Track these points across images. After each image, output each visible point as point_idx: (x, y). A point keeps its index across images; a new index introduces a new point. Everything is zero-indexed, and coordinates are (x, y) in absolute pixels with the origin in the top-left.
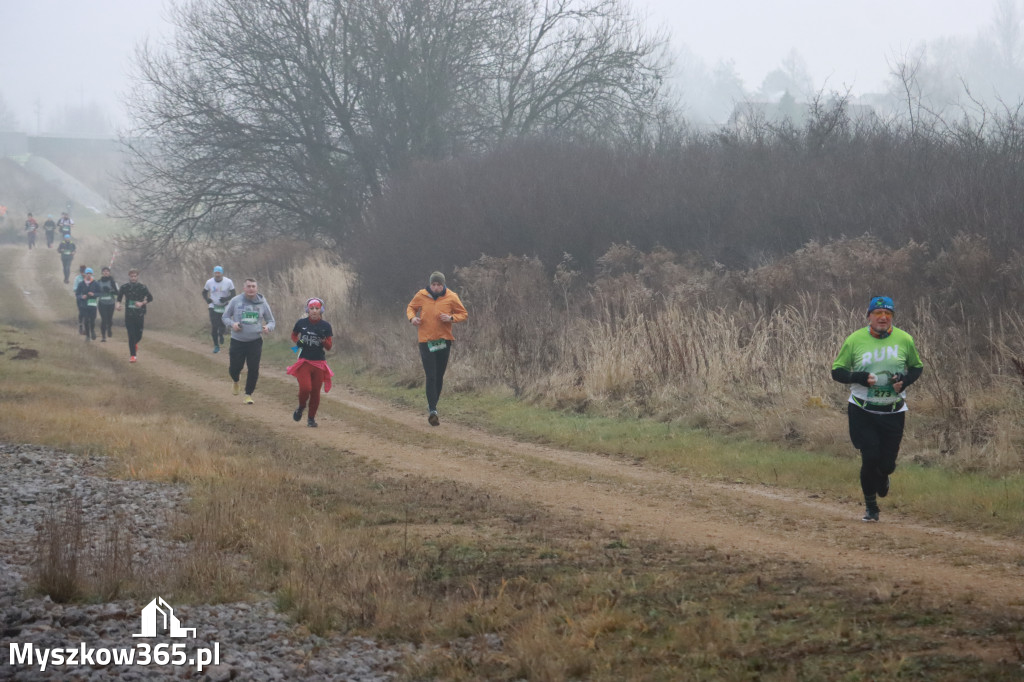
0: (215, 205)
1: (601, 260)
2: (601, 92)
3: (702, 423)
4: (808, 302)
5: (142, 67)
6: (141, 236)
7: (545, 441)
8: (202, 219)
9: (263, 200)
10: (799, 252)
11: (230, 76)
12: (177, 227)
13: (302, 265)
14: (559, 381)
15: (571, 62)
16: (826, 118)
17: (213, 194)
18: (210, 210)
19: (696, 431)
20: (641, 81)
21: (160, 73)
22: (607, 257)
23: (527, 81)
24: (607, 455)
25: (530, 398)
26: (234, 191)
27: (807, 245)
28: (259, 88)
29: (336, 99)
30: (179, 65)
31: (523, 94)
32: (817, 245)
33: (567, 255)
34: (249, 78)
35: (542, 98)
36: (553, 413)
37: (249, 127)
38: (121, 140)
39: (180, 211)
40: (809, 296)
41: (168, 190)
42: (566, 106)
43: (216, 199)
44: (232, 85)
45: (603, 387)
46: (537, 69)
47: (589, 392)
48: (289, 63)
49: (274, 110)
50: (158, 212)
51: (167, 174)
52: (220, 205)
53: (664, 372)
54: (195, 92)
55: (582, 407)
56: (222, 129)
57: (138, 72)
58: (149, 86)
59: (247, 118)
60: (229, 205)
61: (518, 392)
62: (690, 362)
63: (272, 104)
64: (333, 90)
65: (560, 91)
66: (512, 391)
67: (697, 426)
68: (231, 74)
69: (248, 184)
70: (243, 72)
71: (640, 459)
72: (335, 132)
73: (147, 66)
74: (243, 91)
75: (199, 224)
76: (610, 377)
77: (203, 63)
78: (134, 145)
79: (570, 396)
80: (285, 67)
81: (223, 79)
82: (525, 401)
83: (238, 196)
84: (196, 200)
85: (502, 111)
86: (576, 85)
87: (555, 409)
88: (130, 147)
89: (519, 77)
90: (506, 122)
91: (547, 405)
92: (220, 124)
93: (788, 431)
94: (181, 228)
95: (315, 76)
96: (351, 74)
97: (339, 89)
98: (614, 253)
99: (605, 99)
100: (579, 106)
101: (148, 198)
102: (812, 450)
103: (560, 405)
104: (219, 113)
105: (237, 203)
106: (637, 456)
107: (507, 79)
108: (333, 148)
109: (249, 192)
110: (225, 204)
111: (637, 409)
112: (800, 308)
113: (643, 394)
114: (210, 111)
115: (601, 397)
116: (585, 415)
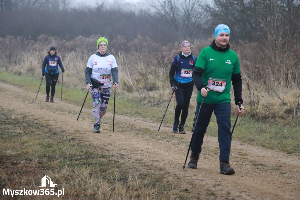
7: (4, 82)
16: (100, 6)
22: (40, 37)
24: (15, 85)
25: (9, 71)
32: (81, 36)
33: (30, 36)
36: (12, 75)
40: (79, 49)
45: (26, 69)
47: (22, 71)
55: (20, 74)
61: (7, 70)
66: (5, 69)
71: (21, 87)
76: (28, 67)
79: (18, 71)
87: (14, 74)
90: (29, 3)
98: (42, 36)
106: (21, 86)
111: (31, 75)
113: (33, 71)
115: (25, 72)
116: (20, 76)
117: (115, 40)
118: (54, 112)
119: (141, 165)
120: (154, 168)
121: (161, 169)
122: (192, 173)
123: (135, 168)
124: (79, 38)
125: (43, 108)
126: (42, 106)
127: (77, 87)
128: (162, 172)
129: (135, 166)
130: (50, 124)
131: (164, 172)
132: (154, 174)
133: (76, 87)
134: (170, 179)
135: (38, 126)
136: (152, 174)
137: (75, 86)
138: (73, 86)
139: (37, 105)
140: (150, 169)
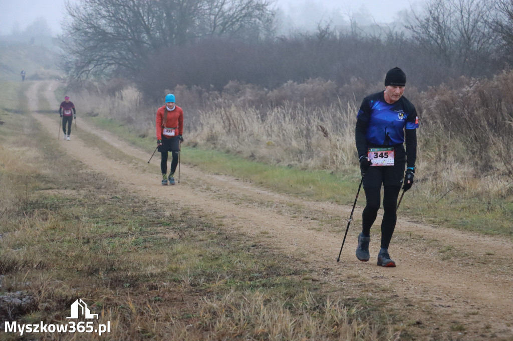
0: (96, 65)
1: (225, 87)
2: (250, 20)
3: (228, 152)
5: (67, 9)
6: (67, 77)
8: (92, 71)
9: (118, 63)
10: (285, 84)
11: (103, 13)
12: (81, 73)
13: (126, 89)
15: (239, 8)
17: (96, 60)
18: (95, 67)
20: (267, 16)
21: (74, 12)
22: (228, 86)
23: (221, 16)
24: (185, 164)
26: (105, 59)
27: (288, 82)
29: (145, 23)
30: (81, 8)
31: (219, 21)
32: (292, 82)
33: (212, 86)
34: (111, 14)
37: (111, 33)
38: (59, 38)
39: (83, 67)
40: (288, 102)
41: (78, 58)
43: (97, 63)
44: (104, 17)
46: (225, 11)
47: (198, 140)
49: (120, 27)
50: (74, 68)
51: (78, 52)
52: (99, 65)
54: (88, 19)
55: (195, 145)
56: (99, 33)
57: (65, 11)
58: (70, 17)
59: (110, 30)
60: (103, 65)
64: (143, 19)
65: (234, 20)
69: (111, 57)
70: (108, 11)
71: (196, 165)
72: (145, 37)
73: (69, 9)
74: (109, 19)
75: (90, 72)
77: (91, 8)
78: (64, 41)
81: (100, 14)
83: (107, 61)
84: (89, 63)
85: (211, 27)
86: (240, 17)
88: (63, 41)
89: (218, 14)
90: (212, 33)
93: (251, 154)
94: (83, 74)
96: (150, 12)
97: (146, 19)
99: (252, 23)
101: (70, 62)
102: (257, 162)
104: (99, 28)
105: (106, 64)
106: (195, 164)
107: (213, 15)
108: (144, 43)
109: (110, 60)
110: (101, 64)
113: (214, 140)
114: (95, 27)
115: (202, 142)
116: (195, 148)
117: (346, 85)
118: (236, 204)
119: (354, 284)
120: (374, 289)
121: (384, 291)
122: (435, 296)
123: (343, 289)
124: (287, 85)
125: (221, 199)
126: (219, 196)
128: (385, 295)
129: (344, 286)
130: (225, 223)
131: (389, 295)
132: (371, 298)
133: (281, 163)
134: (396, 306)
135: (203, 226)
136: (368, 299)
137: (279, 161)
138: (275, 162)
139: (213, 194)
140: (367, 291)
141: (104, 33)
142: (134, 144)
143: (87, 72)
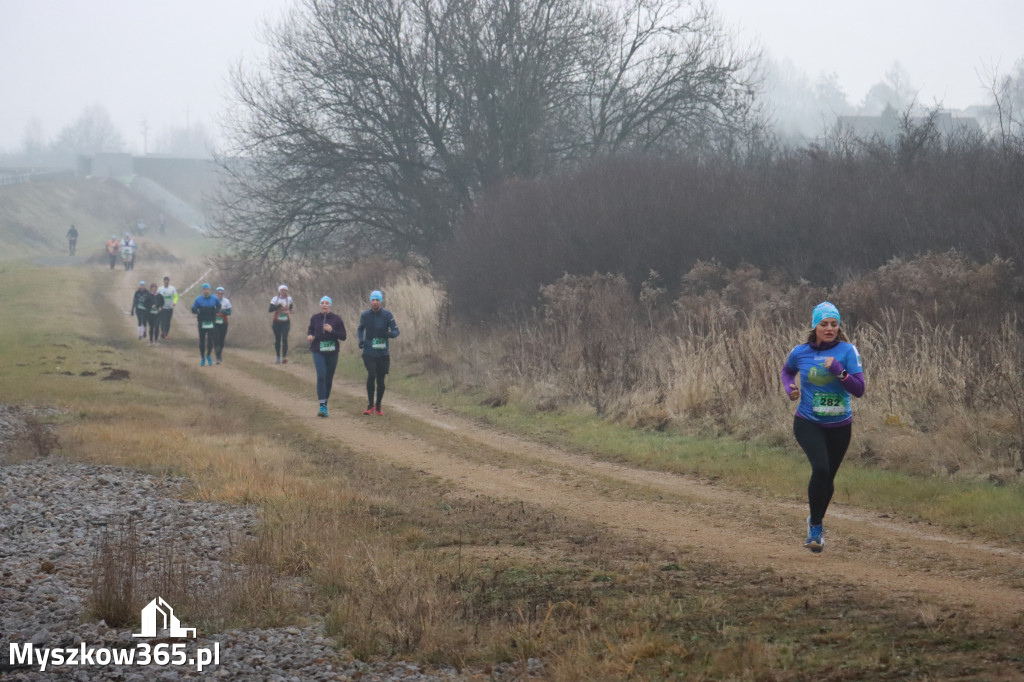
0: (309, 225)
2: (693, 108)
3: (779, 441)
4: (891, 319)
5: (237, 88)
6: (235, 256)
7: (622, 460)
8: (296, 239)
9: (357, 219)
10: (882, 268)
11: (324, 96)
12: (271, 246)
13: (393, 284)
14: (640, 400)
15: (663, 78)
16: (917, 132)
17: (306, 213)
18: (304, 229)
19: (773, 449)
20: (733, 96)
21: (254, 93)
22: (692, 274)
23: (618, 98)
24: (682, 474)
25: (612, 417)
26: (328, 210)
27: (891, 261)
28: (352, 108)
29: (428, 117)
30: (272, 85)
31: (614, 111)
32: (900, 262)
34: (343, 98)
35: (633, 116)
36: (634, 432)
37: (343, 146)
38: (216, 161)
39: (275, 230)
40: (893, 314)
41: (262, 210)
42: (657, 123)
43: (311, 218)
44: (325, 105)
45: (684, 407)
46: (629, 85)
47: (669, 411)
48: (382, 82)
49: (366, 128)
50: (252, 232)
51: (261, 194)
52: (314, 224)
53: (745, 390)
54: (287, 112)
55: (663, 425)
56: (317, 149)
57: (232, 93)
58: (243, 107)
59: (340, 137)
60: (323, 225)
61: (600, 410)
62: (770, 380)
63: (365, 124)
64: (425, 109)
65: (652, 108)
66: (593, 410)
67: (775, 445)
68: (324, 94)
69: (342, 204)
70: (336, 92)
71: (715, 478)
72: (428, 151)
73: (241, 87)
74: (337, 111)
75: (293, 243)
76: (691, 396)
77: (296, 84)
78: (228, 166)
79: (651, 413)
80: (378, 86)
81: (316, 99)
82: (606, 419)
83: (332, 215)
84: (291, 219)
85: (593, 127)
86: (668, 101)
87: (635, 428)
88: (225, 167)
89: (610, 94)
90: (598, 140)
91: (628, 423)
92: (312, 143)
93: (864, 450)
94: (276, 247)
95: (408, 95)
96: (442, 93)
97: (431, 108)
98: (698, 270)
99: (697, 115)
100: (671, 122)
101: (242, 218)
102: (887, 469)
103: (641, 423)
104: (314, 132)
105: (331, 222)
106: (713, 475)
107: (599, 95)
108: (424, 166)
109: (341, 211)
110: (319, 223)
111: (716, 428)
112: (883, 324)
113: (722, 413)
114: (304, 131)
115: (681, 416)
116: (665, 433)
127: (962, 473)
133: (959, 472)
137: (953, 469)
138: (944, 470)
141: (326, 145)
142: (485, 422)
143: (285, 243)
